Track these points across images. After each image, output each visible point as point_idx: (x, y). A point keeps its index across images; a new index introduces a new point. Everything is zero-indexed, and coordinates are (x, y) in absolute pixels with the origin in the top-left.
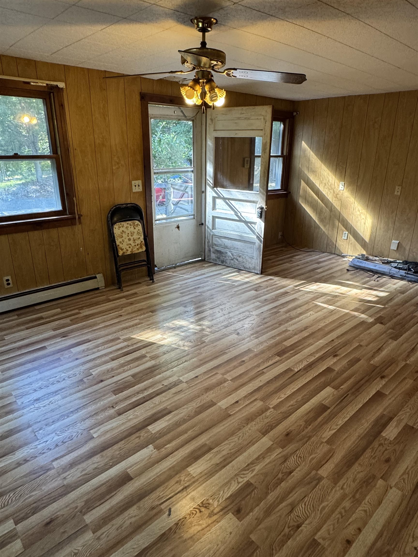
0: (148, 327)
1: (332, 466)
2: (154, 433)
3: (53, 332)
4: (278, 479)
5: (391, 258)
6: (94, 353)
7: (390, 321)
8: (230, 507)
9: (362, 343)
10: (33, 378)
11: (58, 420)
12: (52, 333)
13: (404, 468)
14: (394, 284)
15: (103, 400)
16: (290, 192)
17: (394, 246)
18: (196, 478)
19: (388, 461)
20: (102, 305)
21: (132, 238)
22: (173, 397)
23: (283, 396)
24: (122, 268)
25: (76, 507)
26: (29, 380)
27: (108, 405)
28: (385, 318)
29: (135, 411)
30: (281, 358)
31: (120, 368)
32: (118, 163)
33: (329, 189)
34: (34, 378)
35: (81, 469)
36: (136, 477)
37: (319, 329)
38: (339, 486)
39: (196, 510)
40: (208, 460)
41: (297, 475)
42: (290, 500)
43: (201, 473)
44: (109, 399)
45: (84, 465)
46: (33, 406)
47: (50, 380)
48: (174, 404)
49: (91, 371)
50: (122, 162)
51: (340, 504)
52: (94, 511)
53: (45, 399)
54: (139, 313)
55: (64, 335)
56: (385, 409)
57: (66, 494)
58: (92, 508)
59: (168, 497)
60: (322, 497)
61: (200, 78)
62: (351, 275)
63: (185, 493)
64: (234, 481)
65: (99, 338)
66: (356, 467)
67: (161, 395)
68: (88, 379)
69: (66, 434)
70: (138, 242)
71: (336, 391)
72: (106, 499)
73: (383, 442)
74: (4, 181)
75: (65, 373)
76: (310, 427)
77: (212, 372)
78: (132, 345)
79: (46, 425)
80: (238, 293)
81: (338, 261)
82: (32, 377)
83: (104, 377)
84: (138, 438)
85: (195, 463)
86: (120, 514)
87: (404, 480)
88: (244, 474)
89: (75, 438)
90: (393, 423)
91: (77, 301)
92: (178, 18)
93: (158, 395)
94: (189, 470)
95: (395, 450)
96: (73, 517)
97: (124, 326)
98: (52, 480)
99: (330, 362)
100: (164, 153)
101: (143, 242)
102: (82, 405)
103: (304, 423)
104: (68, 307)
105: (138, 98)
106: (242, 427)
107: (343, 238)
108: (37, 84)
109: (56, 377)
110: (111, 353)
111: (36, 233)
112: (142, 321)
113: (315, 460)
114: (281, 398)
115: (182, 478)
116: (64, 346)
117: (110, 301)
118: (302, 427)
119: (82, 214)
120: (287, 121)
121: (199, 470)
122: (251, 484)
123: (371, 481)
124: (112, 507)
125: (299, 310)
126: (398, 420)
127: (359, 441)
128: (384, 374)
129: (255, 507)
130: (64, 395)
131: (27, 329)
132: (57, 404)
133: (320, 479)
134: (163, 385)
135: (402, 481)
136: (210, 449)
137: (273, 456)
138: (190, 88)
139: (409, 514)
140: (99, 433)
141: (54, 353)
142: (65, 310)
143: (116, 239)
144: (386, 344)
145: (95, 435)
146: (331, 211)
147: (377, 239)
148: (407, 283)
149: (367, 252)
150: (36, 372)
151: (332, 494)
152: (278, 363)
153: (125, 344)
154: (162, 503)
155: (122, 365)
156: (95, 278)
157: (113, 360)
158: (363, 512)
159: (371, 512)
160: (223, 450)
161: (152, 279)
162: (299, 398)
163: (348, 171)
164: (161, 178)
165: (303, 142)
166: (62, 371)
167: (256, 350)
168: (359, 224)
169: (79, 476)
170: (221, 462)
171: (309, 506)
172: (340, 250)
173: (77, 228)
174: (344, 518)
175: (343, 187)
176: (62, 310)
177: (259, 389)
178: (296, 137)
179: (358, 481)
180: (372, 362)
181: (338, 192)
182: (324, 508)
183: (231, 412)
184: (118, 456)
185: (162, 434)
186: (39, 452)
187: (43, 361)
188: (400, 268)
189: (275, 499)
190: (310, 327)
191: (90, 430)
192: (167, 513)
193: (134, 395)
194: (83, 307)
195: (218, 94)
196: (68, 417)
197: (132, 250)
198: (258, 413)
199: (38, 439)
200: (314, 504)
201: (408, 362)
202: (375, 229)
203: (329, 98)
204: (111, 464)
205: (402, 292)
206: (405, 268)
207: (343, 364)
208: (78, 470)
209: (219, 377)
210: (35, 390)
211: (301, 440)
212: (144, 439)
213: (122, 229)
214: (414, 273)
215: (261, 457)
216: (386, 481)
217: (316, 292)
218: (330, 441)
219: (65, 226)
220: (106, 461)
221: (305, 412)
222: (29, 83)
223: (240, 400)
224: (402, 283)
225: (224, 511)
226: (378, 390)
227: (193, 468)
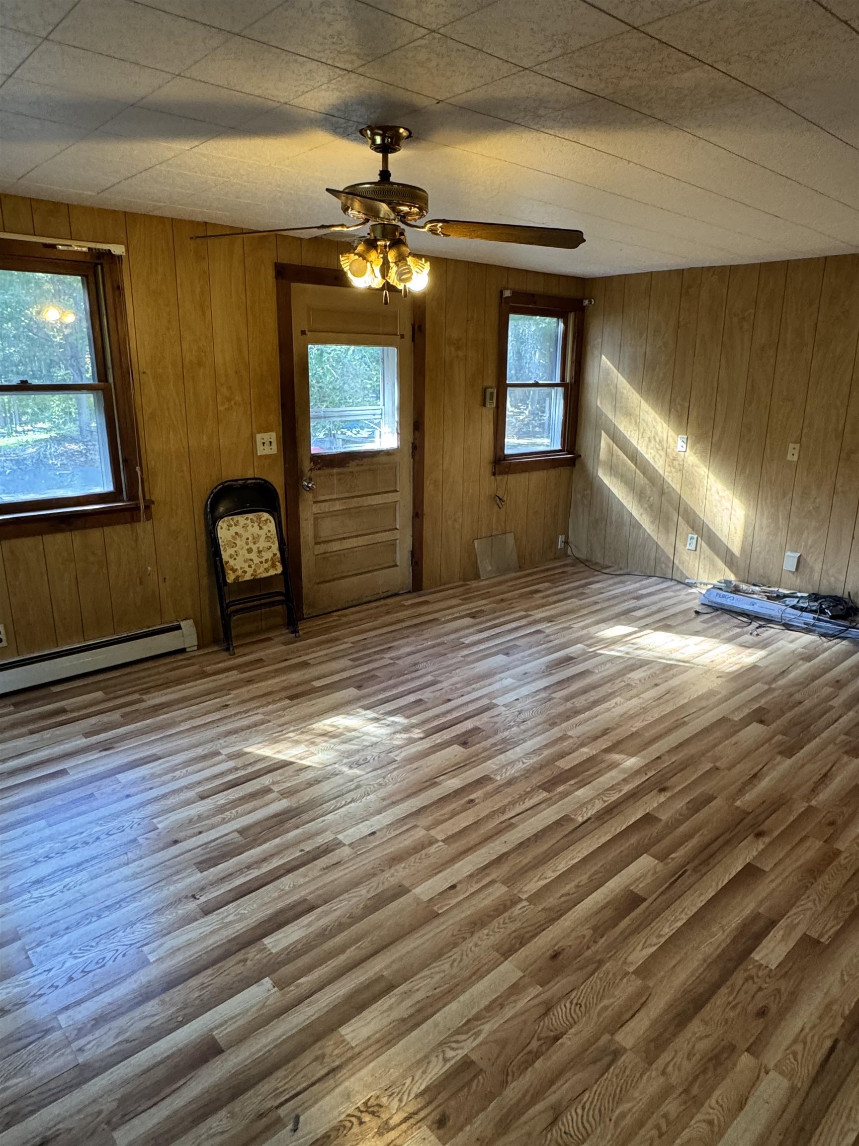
0: (279, 729)
1: (646, 1023)
2: (277, 953)
3: (84, 740)
4: (530, 1052)
5: (785, 588)
6: (164, 783)
7: (779, 717)
8: (422, 1114)
9: (718, 764)
10: (35, 835)
11: (78, 924)
12: (82, 742)
13: (797, 1030)
14: (792, 642)
15: (175, 882)
16: (580, 456)
17: (790, 561)
18: (357, 1050)
19: (762, 1013)
20: (188, 685)
21: (254, 548)
22: (320, 876)
23: (550, 873)
24: (232, 608)
25: (100, 1113)
26: (27, 840)
27: (184, 894)
28: (768, 711)
29: (239, 906)
30: (552, 794)
31: (214, 815)
32: (229, 400)
33: (658, 450)
34: (36, 837)
35: (117, 1031)
36: (229, 1048)
37: (632, 734)
38: (657, 1069)
39: (353, 1119)
40: (385, 1011)
41: (570, 1043)
42: (551, 1098)
43: (369, 1038)
44: (188, 881)
45: (122, 1022)
46: (29, 895)
47: (69, 840)
48: (320, 892)
49: (155, 821)
50: (238, 398)
51: (658, 1107)
52: (136, 1121)
53: (56, 879)
54: (263, 701)
55: (106, 746)
56: (761, 903)
57: (79, 1085)
58: (132, 1115)
59: (294, 1092)
60: (621, 1091)
61: (378, 238)
62: (704, 622)
63: (330, 1082)
64: (437, 1056)
65: (177, 752)
66: (695, 1027)
67: (296, 873)
68: (147, 839)
69: (92, 955)
70: (268, 555)
71: (661, 864)
72: (163, 1095)
73: (753, 972)
74: (14, 434)
75: (101, 825)
76: (603, 940)
77: (405, 824)
78: (245, 767)
79: (52, 936)
80: (469, 659)
81: (678, 593)
82: (33, 832)
83: (181, 834)
84: (242, 964)
85: (358, 1017)
86: (191, 1128)
87: (795, 1054)
88: (457, 1042)
89: (111, 962)
90: (777, 933)
91: (137, 675)
92: (336, 128)
93: (289, 871)
94: (343, 1033)
95: (779, 991)
96: (92, 1134)
97: (230, 727)
98: (55, 1052)
99: (651, 803)
100: (328, 378)
101: (278, 555)
102: (130, 893)
103: (591, 932)
104: (118, 688)
105: (271, 273)
106: (460, 940)
107: (688, 547)
108: (70, 248)
109: (82, 833)
110: (199, 783)
111: (60, 537)
112: (267, 718)
113: (609, 1012)
114: (546, 878)
115: (328, 1050)
116: (101, 769)
117: (204, 675)
118: (586, 940)
119: (153, 499)
120: (571, 317)
121: (365, 1032)
122: (473, 1062)
123: (725, 1055)
124: (175, 1112)
125: (593, 695)
126: (787, 926)
127: (704, 971)
128: (763, 828)
129: (477, 1114)
130: (95, 872)
131: (32, 733)
132: (78, 891)
133: (617, 1053)
134: (302, 850)
135: (791, 1056)
136: (389, 988)
137: (523, 1002)
138: (357, 257)
139: (802, 1129)
140: (161, 952)
141: (83, 783)
142: (112, 695)
143: (222, 549)
144: (769, 766)
145: (152, 958)
146: (662, 493)
147: (757, 548)
148: (818, 638)
149: (736, 574)
150: (43, 823)
151: (641, 1086)
152: (543, 806)
153: (231, 764)
154: (282, 1104)
155: (221, 809)
156: (179, 628)
157: (202, 798)
158: (704, 1125)
159: (723, 1124)
160: (418, 990)
161: (295, 632)
162: (583, 878)
163: (694, 413)
164: (324, 427)
165: (603, 357)
166: (96, 822)
167: (498, 778)
168: (718, 519)
169: (111, 1045)
170: (410, 1016)
171: (591, 1112)
172: (682, 573)
173: (143, 528)
174: (664, 1137)
175: (685, 446)
176: (105, 693)
177: (500, 860)
178: (589, 348)
179: (698, 1056)
180: (738, 803)
181: (674, 454)
182: (623, 1116)
183: (440, 908)
184: (197, 1002)
185: (293, 953)
186: (32, 994)
187: (58, 801)
188: (802, 609)
189: (520, 1095)
190: (613, 729)
191: (142, 946)
192: (290, 1126)
193: (240, 871)
194: (151, 687)
195: (414, 269)
196: (99, 917)
197: (255, 571)
198: (496, 910)
199: (32, 966)
200: (603, 1109)
201: (813, 803)
202: (751, 529)
203: (652, 272)
204: (180, 1019)
205: (808, 658)
206: (814, 608)
207: (678, 807)
208: (111, 1032)
209: (420, 833)
210: (36, 862)
211: (581, 969)
212: (254, 965)
213: (234, 529)
214: (831, 617)
215: (497, 1005)
216: (757, 1058)
217: (630, 658)
218: (644, 971)
219: (119, 523)
220: (170, 1012)
221: (595, 909)
222: (53, 246)
223: (460, 882)
224: (807, 638)
225: (412, 1121)
226: (748, 861)
227: (351, 1029)
